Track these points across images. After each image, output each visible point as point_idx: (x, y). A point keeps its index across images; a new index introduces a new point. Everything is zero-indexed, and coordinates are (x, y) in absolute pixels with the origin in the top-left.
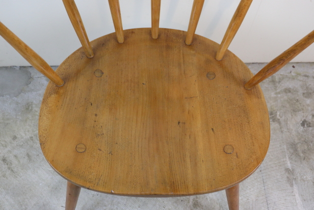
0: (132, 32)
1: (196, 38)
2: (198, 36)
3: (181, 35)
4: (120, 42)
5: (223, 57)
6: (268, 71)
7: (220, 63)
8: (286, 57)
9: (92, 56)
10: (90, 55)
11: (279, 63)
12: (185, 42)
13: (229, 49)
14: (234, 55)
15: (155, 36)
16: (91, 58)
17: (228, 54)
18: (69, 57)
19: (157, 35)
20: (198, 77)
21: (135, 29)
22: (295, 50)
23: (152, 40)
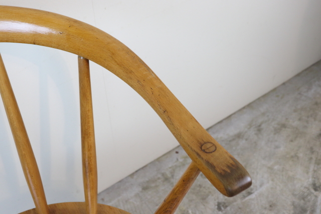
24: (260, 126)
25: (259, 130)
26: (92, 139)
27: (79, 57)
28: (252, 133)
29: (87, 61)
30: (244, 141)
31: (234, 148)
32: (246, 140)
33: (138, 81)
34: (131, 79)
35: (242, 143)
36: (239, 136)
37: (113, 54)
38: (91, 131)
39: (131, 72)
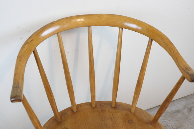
0: (80, 105)
1: (117, 104)
2: (118, 102)
3: (108, 103)
4: (74, 111)
5: (135, 111)
6: (162, 109)
7: (134, 114)
8: (170, 98)
9: (60, 121)
10: (59, 120)
11: (166, 102)
12: (111, 106)
13: (136, 106)
14: (140, 109)
15: (94, 106)
16: (59, 122)
17: (137, 109)
18: (46, 123)
19: (95, 105)
20: (123, 123)
21: (81, 104)
22: (173, 93)
23: (93, 108)
24: (191, 108)
25: (190, 110)
26: (144, 71)
27: (150, 39)
28: (186, 111)
29: (152, 41)
30: (180, 114)
31: (174, 117)
32: (182, 114)
33: (169, 49)
34: (167, 47)
35: (179, 115)
36: (178, 111)
37: (163, 39)
38: (145, 68)
39: (168, 45)
